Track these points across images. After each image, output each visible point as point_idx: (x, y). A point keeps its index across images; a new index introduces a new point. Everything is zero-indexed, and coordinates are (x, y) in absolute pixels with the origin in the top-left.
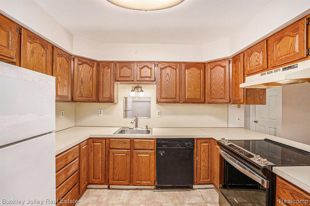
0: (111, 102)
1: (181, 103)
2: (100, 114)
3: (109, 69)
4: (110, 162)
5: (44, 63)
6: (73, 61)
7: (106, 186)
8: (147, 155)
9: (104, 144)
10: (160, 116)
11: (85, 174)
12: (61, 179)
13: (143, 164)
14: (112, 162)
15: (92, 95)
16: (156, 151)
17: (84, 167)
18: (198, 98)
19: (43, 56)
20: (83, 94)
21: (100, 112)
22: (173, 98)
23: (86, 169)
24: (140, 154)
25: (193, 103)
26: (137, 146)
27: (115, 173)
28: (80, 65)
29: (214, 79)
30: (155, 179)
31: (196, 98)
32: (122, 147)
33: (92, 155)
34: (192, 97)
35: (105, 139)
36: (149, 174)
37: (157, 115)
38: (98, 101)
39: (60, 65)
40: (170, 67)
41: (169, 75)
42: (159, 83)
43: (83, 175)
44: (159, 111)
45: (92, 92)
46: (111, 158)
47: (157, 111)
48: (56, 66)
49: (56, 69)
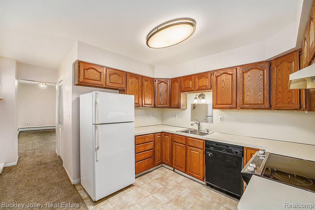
0: (179, 108)
1: (239, 109)
2: (176, 117)
3: (177, 84)
4: (173, 151)
5: (137, 88)
6: (155, 82)
7: (172, 169)
8: (197, 153)
9: (170, 137)
10: (222, 121)
11: (159, 155)
12: (141, 149)
13: (194, 159)
14: (175, 152)
15: (167, 103)
16: (204, 150)
17: (158, 150)
18: (259, 103)
19: (137, 83)
20: (161, 102)
21: (176, 115)
22: (229, 104)
23: (159, 151)
24: (192, 150)
25: (253, 109)
26: (190, 144)
27: (177, 161)
28: (159, 83)
29: (280, 78)
30: (204, 175)
31: (257, 103)
32: (180, 142)
33: (164, 144)
34: (252, 102)
35: (171, 134)
36: (199, 169)
37: (219, 121)
38: (170, 107)
39: (146, 86)
40: (225, 73)
41: (224, 82)
42: (215, 90)
43: (158, 154)
44: (221, 117)
45: (167, 101)
46: (174, 149)
47: (220, 117)
48: (144, 88)
49: (144, 89)
